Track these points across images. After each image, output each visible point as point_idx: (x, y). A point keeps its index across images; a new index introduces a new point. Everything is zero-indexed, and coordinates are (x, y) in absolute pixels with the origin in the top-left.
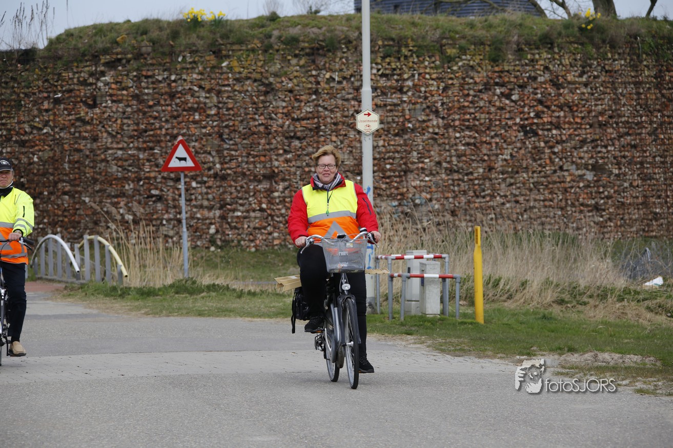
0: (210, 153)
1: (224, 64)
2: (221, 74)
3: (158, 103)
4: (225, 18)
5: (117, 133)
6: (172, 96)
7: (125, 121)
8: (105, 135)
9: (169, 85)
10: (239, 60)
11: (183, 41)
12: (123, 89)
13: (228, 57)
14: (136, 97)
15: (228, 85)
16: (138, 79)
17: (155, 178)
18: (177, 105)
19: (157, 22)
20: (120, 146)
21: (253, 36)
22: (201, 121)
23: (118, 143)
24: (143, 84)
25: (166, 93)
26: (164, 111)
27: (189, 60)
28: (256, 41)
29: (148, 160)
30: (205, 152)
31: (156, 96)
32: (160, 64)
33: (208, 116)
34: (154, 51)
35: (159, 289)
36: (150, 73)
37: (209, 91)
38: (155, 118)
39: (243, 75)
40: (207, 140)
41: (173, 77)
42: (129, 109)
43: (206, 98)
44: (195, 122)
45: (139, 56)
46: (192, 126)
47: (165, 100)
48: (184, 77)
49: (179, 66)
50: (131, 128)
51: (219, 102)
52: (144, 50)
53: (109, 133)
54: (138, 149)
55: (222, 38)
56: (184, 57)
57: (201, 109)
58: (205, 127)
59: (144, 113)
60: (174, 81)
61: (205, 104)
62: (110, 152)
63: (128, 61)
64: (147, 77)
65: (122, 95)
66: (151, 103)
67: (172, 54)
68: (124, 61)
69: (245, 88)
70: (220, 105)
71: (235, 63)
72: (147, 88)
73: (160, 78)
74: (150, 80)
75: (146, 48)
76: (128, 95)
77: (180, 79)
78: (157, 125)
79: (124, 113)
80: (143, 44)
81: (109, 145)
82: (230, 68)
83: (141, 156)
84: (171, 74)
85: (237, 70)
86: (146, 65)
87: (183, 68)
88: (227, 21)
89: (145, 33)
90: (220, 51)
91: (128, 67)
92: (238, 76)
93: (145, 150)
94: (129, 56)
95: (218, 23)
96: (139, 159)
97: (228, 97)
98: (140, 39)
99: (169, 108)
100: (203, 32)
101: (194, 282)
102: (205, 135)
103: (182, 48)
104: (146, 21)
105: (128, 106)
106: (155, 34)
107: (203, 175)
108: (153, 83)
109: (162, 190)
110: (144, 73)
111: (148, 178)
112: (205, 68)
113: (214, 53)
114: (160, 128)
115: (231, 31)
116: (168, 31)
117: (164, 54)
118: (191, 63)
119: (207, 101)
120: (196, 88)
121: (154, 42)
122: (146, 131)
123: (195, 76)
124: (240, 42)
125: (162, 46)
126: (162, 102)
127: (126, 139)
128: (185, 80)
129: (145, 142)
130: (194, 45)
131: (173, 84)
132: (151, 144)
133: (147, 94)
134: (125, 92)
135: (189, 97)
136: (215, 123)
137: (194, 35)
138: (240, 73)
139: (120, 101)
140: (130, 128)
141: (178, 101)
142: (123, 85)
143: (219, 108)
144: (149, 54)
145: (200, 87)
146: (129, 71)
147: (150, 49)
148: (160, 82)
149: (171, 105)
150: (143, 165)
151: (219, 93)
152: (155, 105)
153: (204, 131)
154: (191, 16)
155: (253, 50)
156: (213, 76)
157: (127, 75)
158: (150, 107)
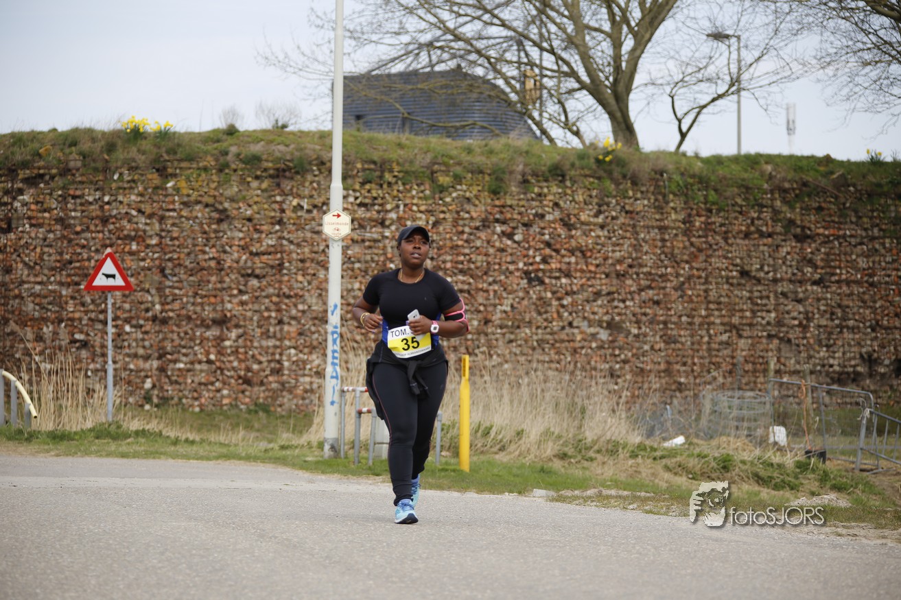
0: (148, 291)
1: (170, 185)
2: (166, 196)
3: (88, 229)
4: (172, 130)
5: (36, 264)
6: (105, 221)
7: (46, 249)
8: (20, 266)
9: (101, 207)
10: (188, 180)
11: (120, 155)
12: (45, 211)
13: (174, 176)
14: (60, 220)
15: (174, 210)
16: (64, 198)
17: (80, 319)
18: (110, 232)
19: (90, 132)
20: (39, 279)
21: (206, 153)
22: (139, 251)
23: (36, 276)
24: (69, 206)
25: (97, 217)
26: (94, 239)
27: (126, 178)
28: (209, 158)
29: (73, 298)
30: (143, 290)
31: (85, 220)
32: (91, 182)
33: (148, 246)
34: (84, 166)
35: (76, 433)
36: (78, 193)
37: (150, 216)
38: (83, 247)
39: (192, 199)
40: (145, 276)
41: (106, 199)
42: (51, 236)
43: (146, 224)
44: (131, 253)
45: (65, 171)
46: (128, 258)
47: (96, 226)
48: (120, 198)
49: (114, 185)
50: (53, 258)
51: (162, 230)
52: (72, 164)
53: (25, 264)
54: (61, 284)
55: (168, 152)
56: (121, 174)
57: (140, 237)
58: (143, 260)
59: (70, 241)
60: (108, 203)
61: (145, 231)
62: (26, 286)
64: (74, 197)
65: (44, 218)
66: (78, 229)
67: (106, 170)
68: (47, 177)
69: (194, 214)
70: (163, 234)
71: (183, 184)
72: (75, 210)
73: (91, 199)
74: (78, 201)
75: (75, 162)
76: (50, 219)
77: (115, 200)
78: (85, 256)
79: (45, 240)
80: (71, 157)
81: (24, 278)
82: (177, 190)
83: (64, 293)
84: (104, 195)
85: (185, 192)
86: (74, 182)
87: (120, 188)
88: (175, 133)
89: (74, 144)
90: (165, 168)
91: (52, 185)
92: (185, 199)
93: (69, 285)
94: (54, 171)
95: (164, 135)
96: (61, 296)
97: (173, 225)
98: (67, 151)
99: (101, 235)
100: (146, 145)
101: (119, 427)
102: (143, 269)
103: (119, 164)
104: (76, 131)
105: (50, 231)
106: (86, 146)
107: (138, 318)
108: (82, 204)
109: (88, 335)
110: (71, 192)
111: (72, 320)
112: (146, 189)
113: (158, 170)
114: (89, 259)
115: (179, 145)
116: (103, 143)
117: (96, 170)
118: (129, 182)
119: (148, 228)
121: (84, 156)
122: (70, 262)
123: (133, 197)
124: (190, 159)
125: (94, 161)
126: (92, 228)
127: (46, 271)
128: (121, 202)
129: (69, 275)
130: (134, 160)
131: (107, 207)
132: (76, 279)
133: (74, 218)
134: (47, 215)
135: (125, 223)
136: (156, 255)
137: (134, 149)
138: (188, 195)
139: (40, 226)
140: (51, 258)
141: (111, 227)
142: (45, 206)
143: (161, 237)
144: (78, 170)
145: (140, 211)
146: (53, 190)
147: (79, 164)
148: (91, 203)
149: (102, 232)
150: (66, 303)
151: (162, 219)
152: (83, 231)
153: (142, 264)
154: (131, 126)
155: (205, 169)
156: (155, 198)
157: (51, 194)
158: (77, 233)
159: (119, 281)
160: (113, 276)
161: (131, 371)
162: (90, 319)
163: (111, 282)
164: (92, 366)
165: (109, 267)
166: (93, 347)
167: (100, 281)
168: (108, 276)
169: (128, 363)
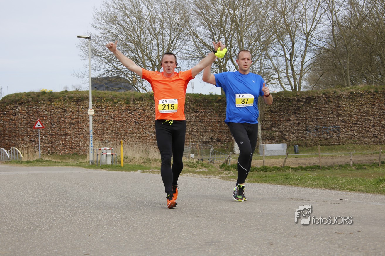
0: (48, 128)
1: (52, 104)
2: (52, 106)
3: (34, 115)
4: (52, 91)
5: (22, 123)
6: (37, 113)
7: (24, 120)
8: (18, 123)
9: (37, 109)
10: (57, 103)
11: (41, 97)
12: (23, 111)
13: (53, 102)
14: (27, 113)
15: (53, 110)
16: (28, 108)
17: (33, 135)
18: (39, 115)
19: (33, 93)
20: (23, 126)
21: (60, 96)
22: (46, 119)
23: (22, 126)
24: (29, 109)
25: (36, 112)
26: (35, 117)
27: (42, 103)
28: (61, 98)
29: (31, 130)
30: (47, 128)
31: (33, 112)
32: (34, 104)
33: (48, 118)
34: (32, 100)
35: (32, 161)
36: (31, 106)
37: (48, 111)
38: (33, 119)
39: (58, 107)
40: (47, 125)
41: (38, 108)
42: (25, 116)
43: (47, 113)
44: (44, 120)
45: (28, 102)
46: (43, 121)
47: (36, 114)
48: (41, 107)
49: (39, 104)
50: (26, 121)
51: (51, 114)
52: (29, 100)
53: (19, 123)
54: (28, 127)
55: (52, 97)
57: (46, 116)
58: (47, 121)
59: (30, 117)
60: (38, 109)
61: (47, 115)
62: (20, 128)
63: (25, 103)
64: (30, 107)
65: (23, 112)
66: (31, 115)
67: (38, 101)
68: (24, 103)
69: (58, 110)
70: (51, 115)
71: (55, 104)
72: (30, 110)
73: (34, 108)
74: (31, 108)
75: (30, 99)
76: (25, 112)
77: (40, 108)
78: (33, 121)
79: (24, 117)
80: (29, 98)
81: (19, 126)
82: (54, 105)
83: (29, 129)
84: (37, 107)
85: (56, 105)
86: (30, 104)
87: (41, 105)
88: (53, 92)
89: (30, 95)
90: (51, 100)
91: (25, 105)
92: (56, 107)
93: (30, 127)
94: (25, 102)
95: (51, 93)
96: (28, 130)
97: (53, 113)
98: (28, 97)
99: (37, 116)
100: (46, 95)
101: (42, 159)
102: (47, 123)
103: (40, 100)
104: (30, 92)
105: (25, 115)
106: (32, 96)
107: (46, 134)
108: (32, 109)
109: (34, 139)
110: (30, 106)
111: (31, 135)
112: (47, 105)
113: (49, 101)
114: (34, 122)
115: (54, 95)
116: (36, 95)
117: (35, 101)
118: (43, 104)
119: (47, 114)
120: (44, 111)
121: (32, 98)
122: (30, 122)
123: (44, 107)
124: (57, 98)
125: (35, 99)
126: (35, 114)
127: (24, 125)
128: (41, 108)
129: (30, 125)
130: (44, 99)
132: (31, 126)
133: (30, 112)
134: (24, 112)
135: (42, 113)
136: (50, 120)
137: (44, 96)
138: (57, 106)
139: (22, 114)
140: (25, 121)
141: (39, 114)
142: (24, 110)
143: (51, 116)
144: (31, 101)
145: (45, 110)
146: (25, 106)
147: (31, 100)
148: (34, 109)
149: (37, 115)
150: (29, 132)
151: (51, 112)
152: (32, 115)
153: (46, 122)
154: (43, 91)
155: (60, 100)
156: (49, 107)
157: (25, 107)
158: (31, 116)
159: (41, 126)
160: (40, 125)
161: (45, 146)
162: (35, 135)
163: (39, 127)
164: (35, 146)
165: (39, 123)
166: (36, 141)
167: (37, 126)
168: (38, 125)
169: (44, 145)
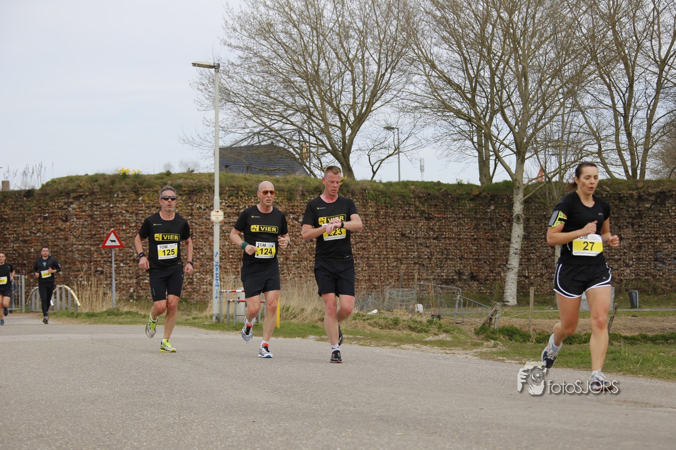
0: (131, 248)
1: (140, 199)
2: (139, 204)
3: (103, 220)
4: (141, 174)
5: (79, 236)
6: (111, 216)
7: (84, 229)
8: (72, 237)
9: (109, 209)
10: (149, 196)
11: (117, 185)
12: (83, 212)
13: (142, 194)
14: (90, 216)
15: (142, 210)
16: (92, 206)
17: (100, 261)
18: (113, 220)
19: (103, 176)
20: (81, 243)
21: (157, 184)
22: (126, 229)
23: (79, 241)
24: (94, 209)
25: (107, 214)
26: (106, 224)
27: (120, 196)
28: (158, 186)
29: (96, 251)
30: (128, 247)
31: (101, 216)
32: (104, 198)
33: (130, 227)
34: (101, 191)
35: (99, 313)
36: (98, 203)
37: (132, 213)
38: (101, 228)
39: (151, 205)
41: (111, 206)
42: (86, 223)
43: (130, 217)
44: (123, 230)
45: (92, 193)
46: (121, 232)
47: (107, 218)
48: (118, 205)
49: (114, 199)
50: (87, 233)
51: (137, 219)
52: (95, 190)
53: (74, 236)
54: (91, 245)
55: (139, 184)
56: (118, 194)
57: (127, 223)
58: (129, 233)
59: (95, 225)
60: (112, 208)
61: (129, 220)
62: (75, 246)
63: (86, 196)
64: (96, 205)
65: (83, 215)
66: (98, 219)
67: (111, 192)
68: (84, 196)
71: (146, 198)
72: (97, 211)
73: (104, 206)
74: (98, 207)
76: (85, 215)
77: (115, 206)
78: (102, 232)
79: (83, 225)
80: (95, 187)
81: (74, 243)
82: (143, 201)
83: (92, 249)
84: (110, 204)
85: (147, 202)
86: (96, 198)
87: (117, 201)
88: (142, 175)
89: (96, 181)
90: (138, 191)
91: (86, 200)
92: (147, 205)
93: (94, 245)
94: (87, 193)
95: (137, 176)
96: (91, 251)
97: (142, 217)
98: (93, 184)
99: (109, 222)
100: (129, 181)
101: (118, 310)
102: (129, 237)
103: (117, 190)
104: (97, 175)
105: (86, 221)
106: (101, 182)
107: (126, 260)
108: (100, 208)
109: (103, 268)
110: (95, 203)
111: (96, 261)
112: (129, 201)
113: (135, 192)
114: (104, 233)
115: (144, 181)
116: (109, 180)
117: (106, 192)
118: (121, 198)
119: (130, 219)
120: (124, 212)
121: (101, 186)
122: (95, 235)
123: (124, 205)
124: (149, 187)
125: (105, 188)
126: (105, 219)
127: (84, 239)
128: (118, 207)
129: (94, 241)
130: (124, 188)
131: (111, 209)
132: (98, 242)
133: (96, 215)
134: (84, 213)
135: (120, 216)
136: (134, 231)
137: (124, 183)
138: (149, 203)
139: (81, 218)
140: (86, 234)
141: (114, 218)
142: (83, 209)
143: (137, 223)
144: (98, 193)
145: (127, 211)
146: (86, 202)
147: (98, 190)
148: (104, 208)
150: (93, 254)
151: (137, 214)
153: (128, 235)
154: (122, 172)
156: (134, 205)
157: (85, 204)
158: (98, 221)
159: (117, 243)
160: (114, 241)
161: (124, 284)
162: (104, 261)
163: (113, 244)
164: (105, 282)
165: (112, 237)
166: (106, 273)
167: (109, 243)
168: (112, 241)
169: (122, 281)
